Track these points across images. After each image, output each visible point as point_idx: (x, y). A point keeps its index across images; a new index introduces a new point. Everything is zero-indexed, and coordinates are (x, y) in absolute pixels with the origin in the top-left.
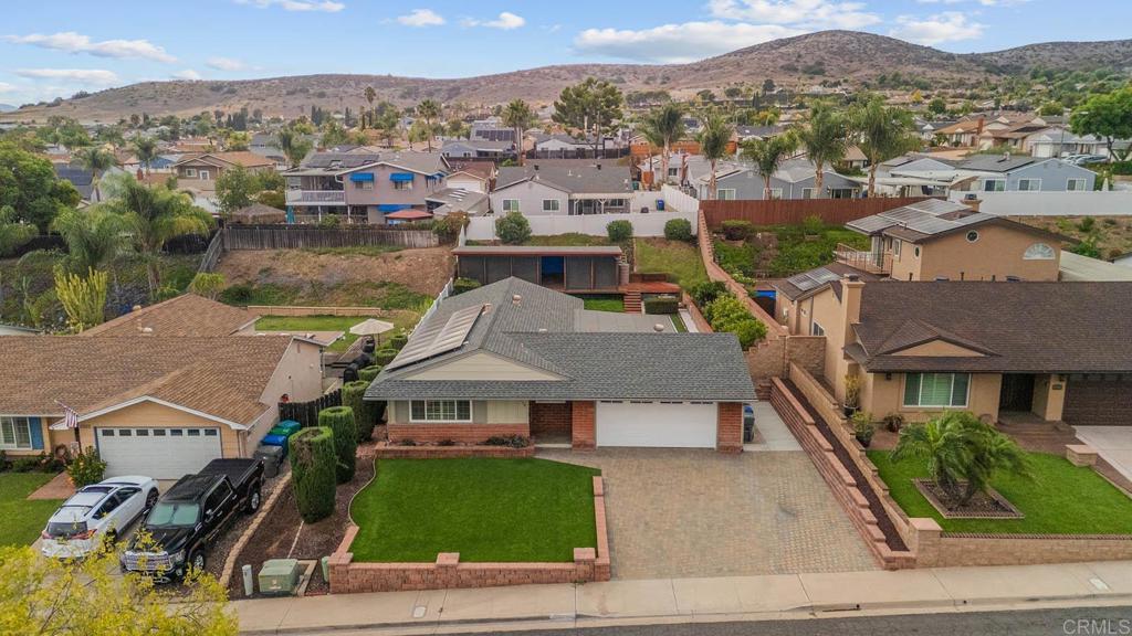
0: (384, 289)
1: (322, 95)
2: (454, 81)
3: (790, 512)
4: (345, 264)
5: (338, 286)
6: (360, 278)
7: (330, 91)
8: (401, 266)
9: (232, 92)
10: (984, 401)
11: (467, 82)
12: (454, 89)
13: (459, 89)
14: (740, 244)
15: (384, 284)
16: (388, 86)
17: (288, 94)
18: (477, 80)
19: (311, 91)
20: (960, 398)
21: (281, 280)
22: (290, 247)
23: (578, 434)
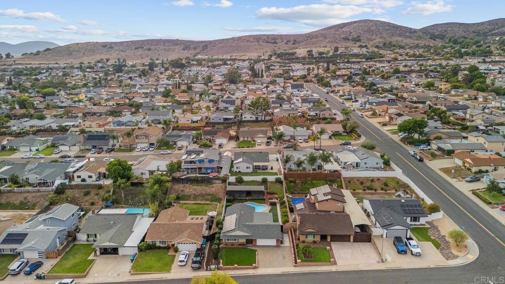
0: (210, 196)
1: (149, 50)
2: (205, 42)
3: (284, 258)
4: (200, 189)
5: (199, 195)
6: (204, 193)
7: (153, 47)
8: (213, 189)
9: (111, 48)
10: (318, 238)
11: (210, 42)
12: (205, 46)
13: (207, 46)
14: (292, 184)
15: (210, 195)
16: (177, 45)
17: (136, 49)
18: (215, 41)
19: (145, 48)
20: (314, 238)
21: (186, 193)
22: (187, 183)
23: (254, 243)
